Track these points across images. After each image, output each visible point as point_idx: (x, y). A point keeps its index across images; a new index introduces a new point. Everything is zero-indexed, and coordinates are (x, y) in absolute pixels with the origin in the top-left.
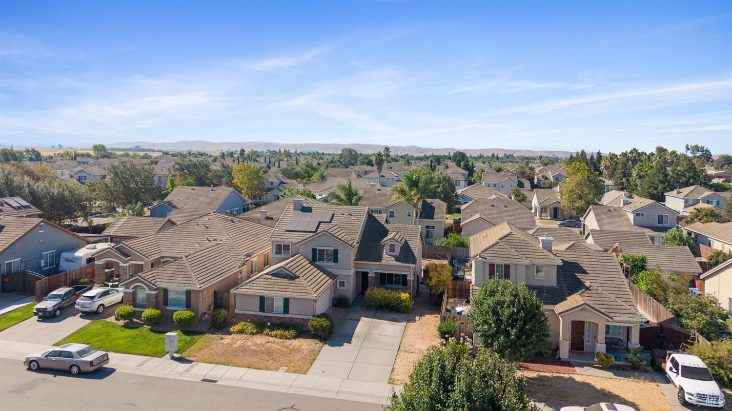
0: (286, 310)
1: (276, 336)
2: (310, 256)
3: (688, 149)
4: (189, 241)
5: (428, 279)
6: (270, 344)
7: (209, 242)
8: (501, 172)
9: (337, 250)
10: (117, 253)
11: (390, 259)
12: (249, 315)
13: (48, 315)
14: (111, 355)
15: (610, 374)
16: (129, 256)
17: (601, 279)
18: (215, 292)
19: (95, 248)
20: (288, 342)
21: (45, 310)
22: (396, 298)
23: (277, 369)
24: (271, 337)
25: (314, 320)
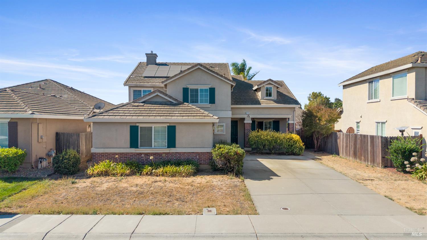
0: (171, 142)
1: (163, 175)
2: (181, 98)
9: (214, 89)
11: (270, 103)
12: (113, 154)
18: (57, 134)
22: (288, 139)
23: (199, 212)
24: (157, 176)
25: (220, 148)
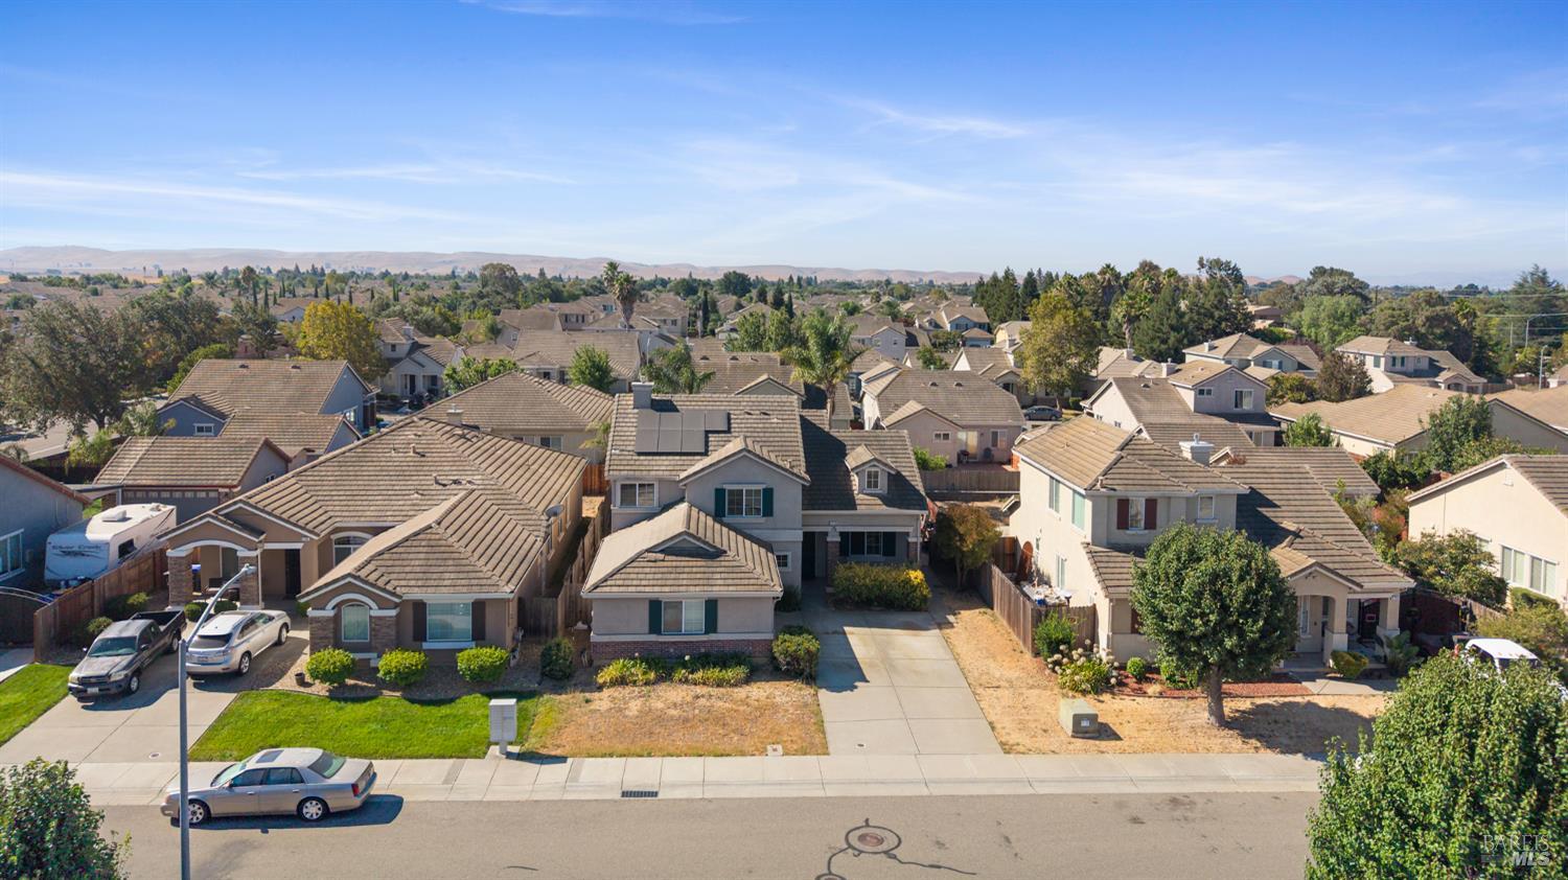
0: (711, 624)
1: (705, 683)
2: (711, 506)
3: (1202, 265)
4: (390, 488)
5: (957, 538)
6: (702, 701)
7: (441, 487)
8: (856, 315)
9: (772, 490)
10: (232, 526)
11: (873, 502)
12: (623, 643)
13: (114, 690)
14: (379, 765)
15: (1365, 689)
16: (263, 533)
17: (1305, 514)
18: (520, 599)
19: (124, 519)
20: (741, 692)
21: (106, 679)
22: (902, 581)
23: (763, 752)
24: (695, 684)
25: (785, 641)
